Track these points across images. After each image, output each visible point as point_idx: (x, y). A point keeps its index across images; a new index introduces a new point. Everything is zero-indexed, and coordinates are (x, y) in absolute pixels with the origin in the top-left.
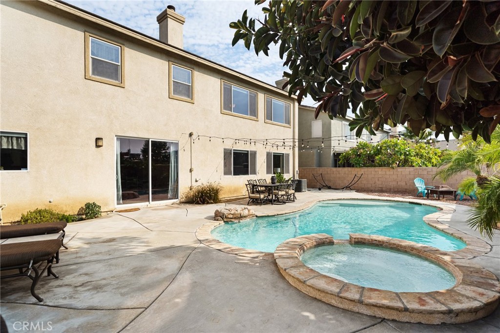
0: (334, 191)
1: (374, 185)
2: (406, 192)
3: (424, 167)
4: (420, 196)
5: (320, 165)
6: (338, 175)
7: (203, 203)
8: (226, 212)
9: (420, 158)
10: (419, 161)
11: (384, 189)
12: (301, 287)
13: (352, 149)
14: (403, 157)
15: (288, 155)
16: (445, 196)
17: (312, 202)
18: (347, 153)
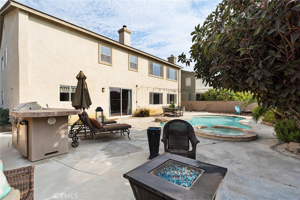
0: (197, 112)
1: (216, 109)
2: (231, 112)
3: (239, 101)
4: (237, 114)
5: (190, 100)
6: (199, 105)
7: (143, 116)
8: (161, 119)
9: (238, 97)
10: (237, 98)
11: (221, 111)
12: (203, 136)
13: (206, 92)
14: (230, 96)
15: (176, 95)
16: (248, 114)
17: (190, 116)
18: (203, 94)
